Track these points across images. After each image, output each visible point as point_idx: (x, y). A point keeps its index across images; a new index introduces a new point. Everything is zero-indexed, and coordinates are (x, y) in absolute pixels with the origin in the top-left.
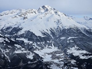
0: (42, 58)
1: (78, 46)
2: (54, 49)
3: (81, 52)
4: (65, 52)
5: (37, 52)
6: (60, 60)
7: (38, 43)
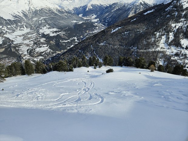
0: (13, 41)
1: (49, 25)
2: (26, 30)
3: (52, 30)
4: (38, 32)
5: (7, 36)
6: (31, 39)
7: (9, 27)
